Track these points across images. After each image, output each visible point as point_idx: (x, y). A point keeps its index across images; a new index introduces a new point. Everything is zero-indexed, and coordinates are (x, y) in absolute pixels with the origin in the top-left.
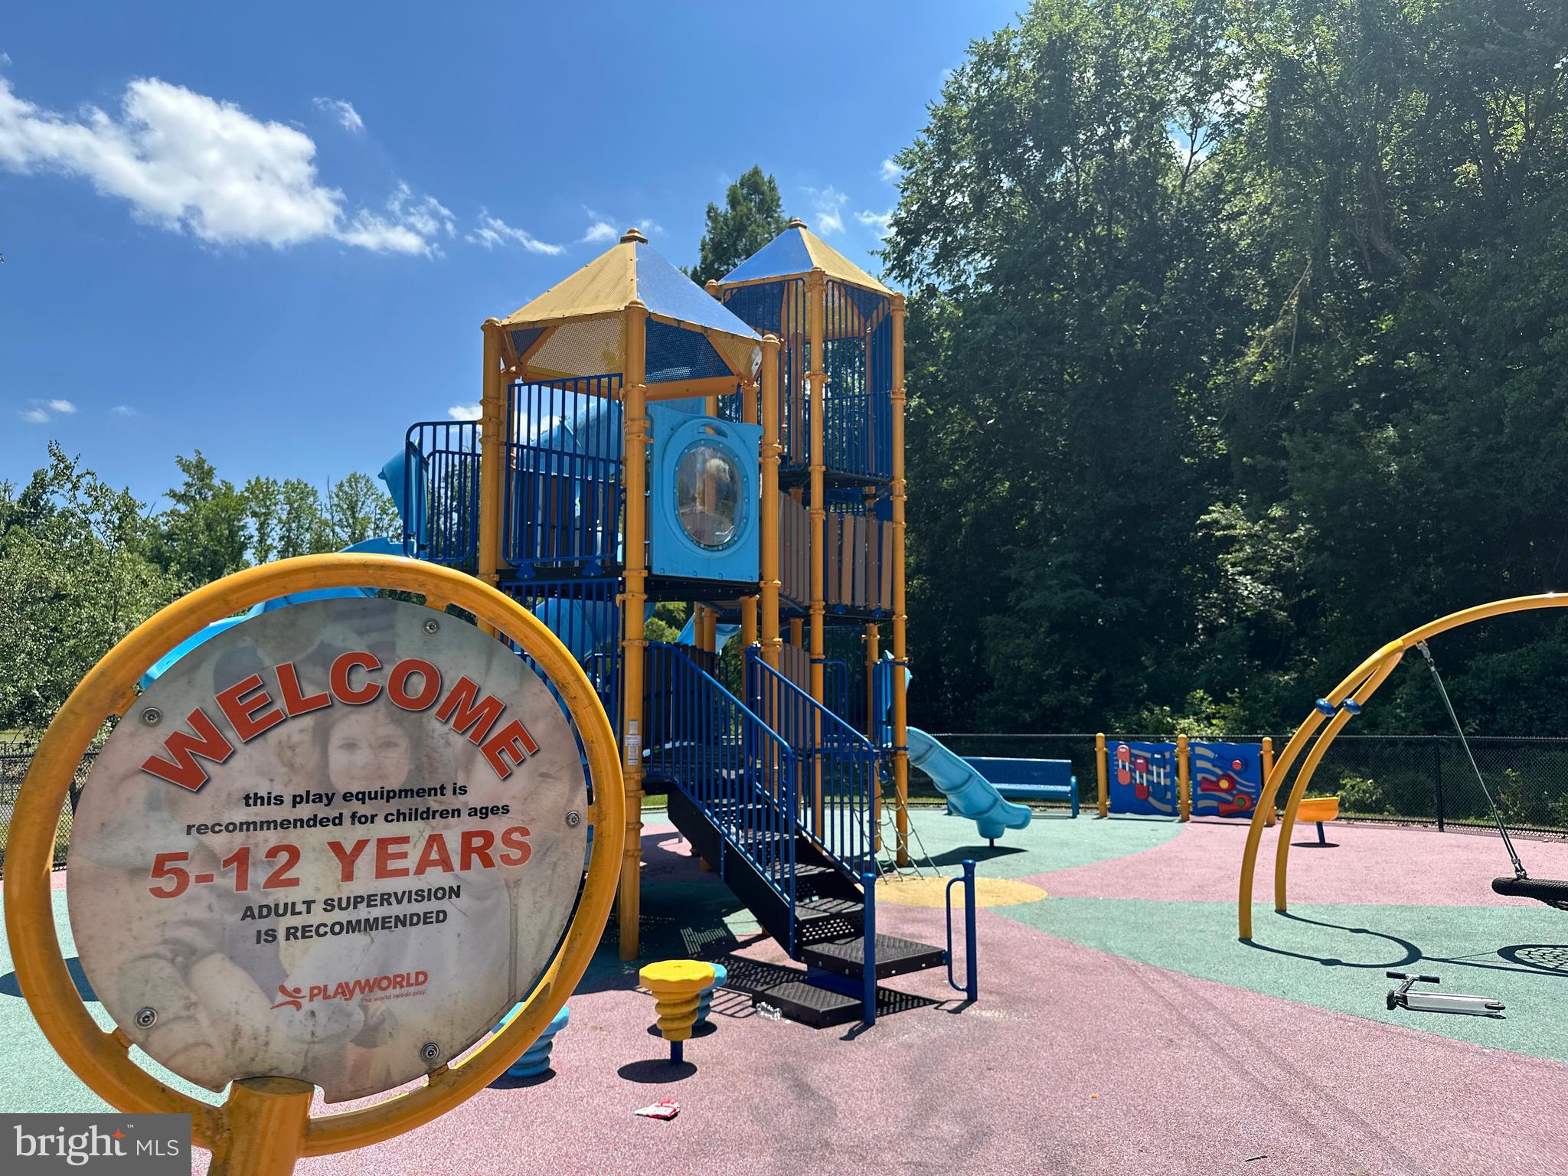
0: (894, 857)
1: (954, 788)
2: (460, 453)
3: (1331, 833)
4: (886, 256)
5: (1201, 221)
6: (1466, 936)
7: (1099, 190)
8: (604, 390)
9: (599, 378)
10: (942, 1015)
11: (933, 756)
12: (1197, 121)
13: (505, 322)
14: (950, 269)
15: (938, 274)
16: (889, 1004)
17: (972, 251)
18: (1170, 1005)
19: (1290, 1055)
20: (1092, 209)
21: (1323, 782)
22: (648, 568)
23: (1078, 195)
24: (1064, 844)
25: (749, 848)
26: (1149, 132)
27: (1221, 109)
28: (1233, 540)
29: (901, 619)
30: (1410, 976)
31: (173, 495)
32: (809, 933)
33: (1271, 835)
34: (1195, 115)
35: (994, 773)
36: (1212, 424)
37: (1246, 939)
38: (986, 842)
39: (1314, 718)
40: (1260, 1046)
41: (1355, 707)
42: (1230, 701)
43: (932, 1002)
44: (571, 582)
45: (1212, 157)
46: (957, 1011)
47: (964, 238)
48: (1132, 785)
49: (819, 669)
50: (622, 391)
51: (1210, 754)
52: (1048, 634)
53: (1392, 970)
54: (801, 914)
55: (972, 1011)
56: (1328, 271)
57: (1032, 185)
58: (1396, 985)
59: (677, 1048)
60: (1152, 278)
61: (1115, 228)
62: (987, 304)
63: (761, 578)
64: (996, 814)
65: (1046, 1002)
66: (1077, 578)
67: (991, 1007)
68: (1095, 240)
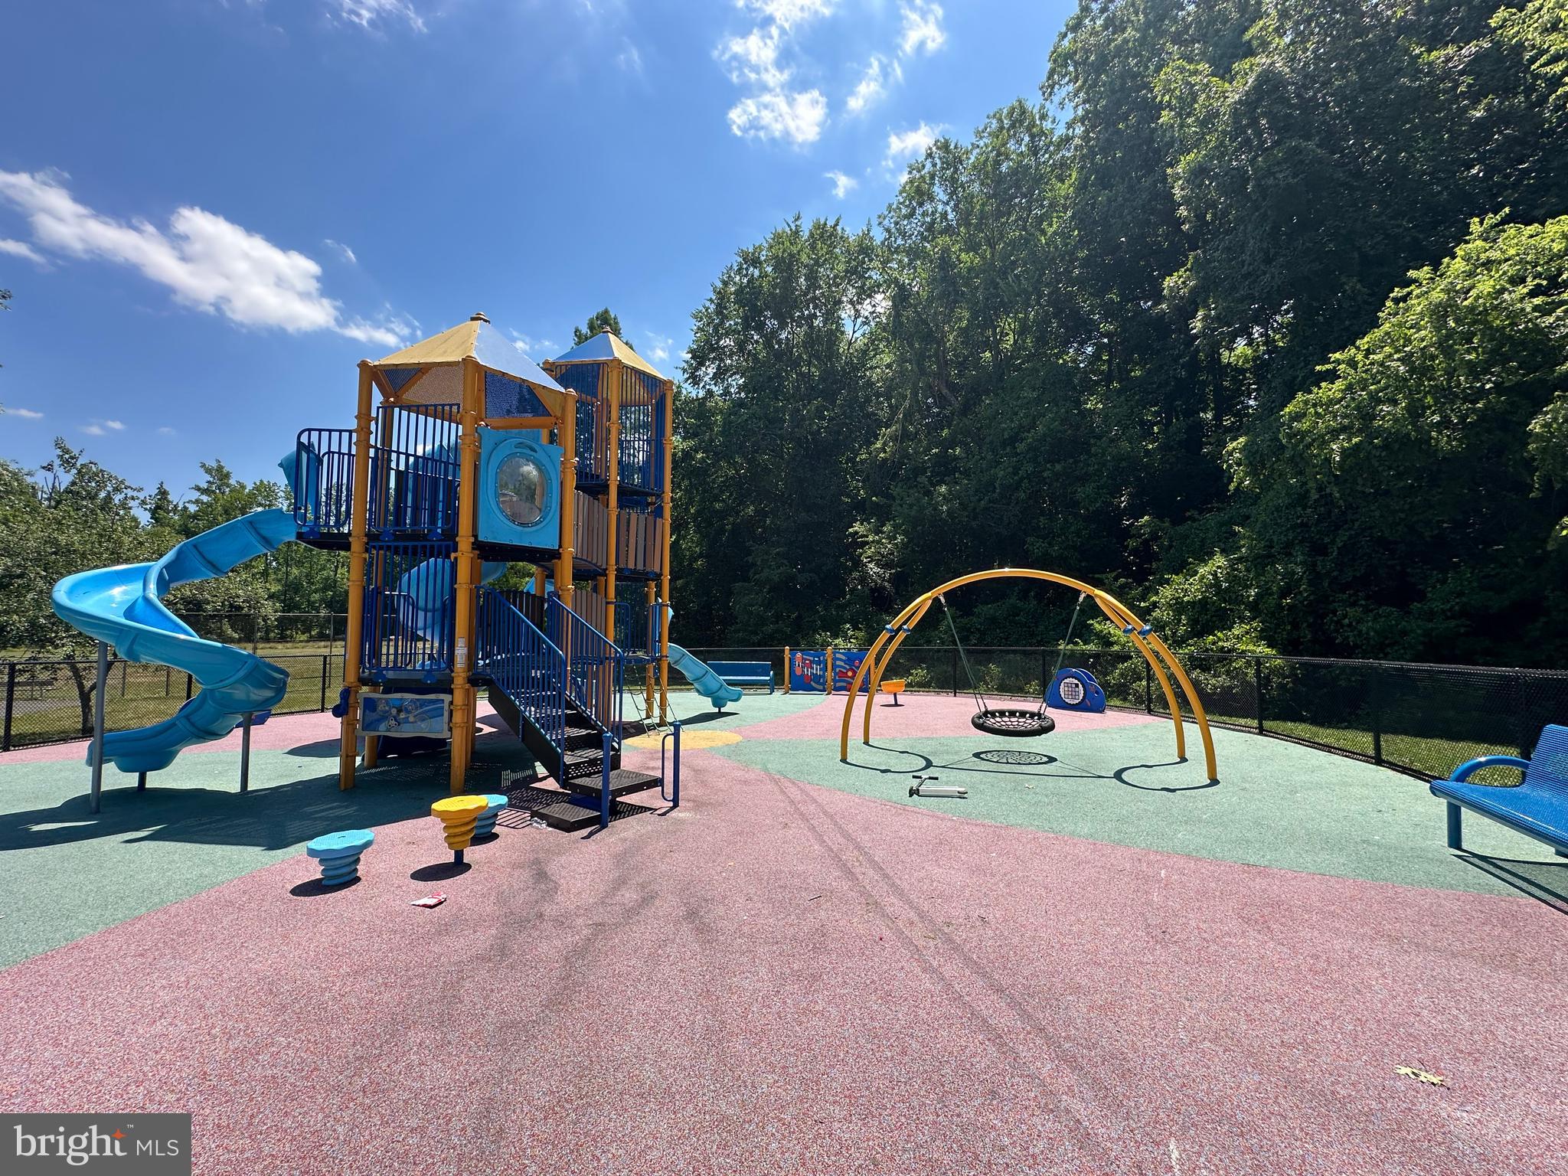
0: (657, 721)
1: (696, 680)
2: (339, 453)
3: (901, 699)
4: (684, 370)
5: (855, 369)
6: (956, 753)
7: (805, 347)
8: (447, 416)
9: (443, 406)
10: (654, 818)
11: (684, 661)
12: (857, 314)
13: (377, 363)
14: (723, 382)
15: (715, 385)
16: (621, 813)
17: (734, 373)
18: (792, 802)
19: (850, 828)
20: (800, 356)
21: (891, 672)
22: (475, 536)
23: (793, 347)
24: (761, 709)
25: (537, 720)
26: (831, 316)
27: (871, 309)
28: (867, 543)
29: (667, 578)
30: (924, 777)
31: (198, 488)
32: (572, 772)
33: (861, 700)
34: (857, 311)
35: (721, 670)
36: (858, 481)
37: (844, 760)
38: (716, 710)
39: (884, 636)
40: (836, 824)
41: (909, 630)
42: (860, 629)
43: (650, 809)
44: (419, 544)
45: (863, 335)
46: (664, 814)
47: (731, 366)
48: (803, 675)
49: (612, 608)
50: (459, 416)
51: (844, 658)
52: (768, 593)
53: (915, 774)
54: (568, 759)
55: (674, 814)
56: (918, 401)
57: (770, 338)
58: (915, 783)
59: (459, 855)
60: (830, 396)
61: (813, 370)
62: (740, 404)
63: (560, 546)
64: (722, 693)
65: (720, 805)
66: (785, 561)
67: (687, 810)
68: (801, 374)
